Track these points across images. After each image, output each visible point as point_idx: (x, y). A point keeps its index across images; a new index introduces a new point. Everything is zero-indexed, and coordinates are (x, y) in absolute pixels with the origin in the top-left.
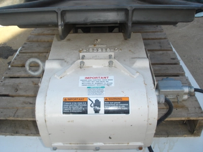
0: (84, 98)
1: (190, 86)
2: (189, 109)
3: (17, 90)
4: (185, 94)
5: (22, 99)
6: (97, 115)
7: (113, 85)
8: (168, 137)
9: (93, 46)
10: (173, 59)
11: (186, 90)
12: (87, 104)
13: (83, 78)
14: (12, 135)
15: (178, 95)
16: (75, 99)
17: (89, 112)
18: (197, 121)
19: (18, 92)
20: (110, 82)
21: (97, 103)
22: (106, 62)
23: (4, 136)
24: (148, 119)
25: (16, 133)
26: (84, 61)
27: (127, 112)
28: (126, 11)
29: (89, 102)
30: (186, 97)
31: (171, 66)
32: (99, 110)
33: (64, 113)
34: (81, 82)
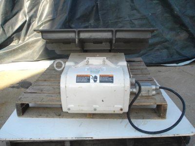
1: (156, 85)
4: (153, 90)
5: (46, 94)
6: (95, 83)
7: (105, 70)
8: (143, 119)
11: (154, 87)
14: (37, 117)
15: (149, 91)
16: (83, 75)
17: (91, 82)
18: (161, 105)
21: (96, 77)
22: (101, 61)
23: (31, 118)
24: (124, 87)
27: (112, 82)
28: (112, 31)
29: (91, 77)
30: (154, 92)
32: (97, 81)
33: (77, 82)
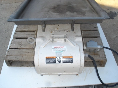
0: (54, 57)
2: (100, 55)
3: (21, 45)
5: (24, 50)
6: (60, 64)
7: (66, 51)
8: (90, 67)
9: (57, 29)
10: (95, 28)
11: (99, 47)
12: (55, 59)
13: (53, 47)
15: (95, 49)
16: (51, 57)
17: (56, 63)
19: (22, 46)
20: (65, 49)
22: (63, 40)
25: (23, 66)
26: (54, 39)
27: (72, 62)
30: (99, 50)
31: (94, 32)
32: (61, 62)
33: (46, 63)
34: (52, 49)
